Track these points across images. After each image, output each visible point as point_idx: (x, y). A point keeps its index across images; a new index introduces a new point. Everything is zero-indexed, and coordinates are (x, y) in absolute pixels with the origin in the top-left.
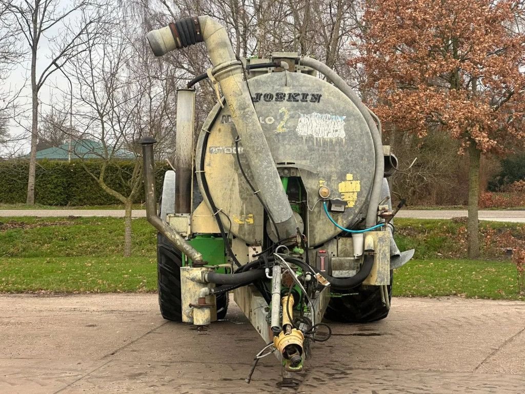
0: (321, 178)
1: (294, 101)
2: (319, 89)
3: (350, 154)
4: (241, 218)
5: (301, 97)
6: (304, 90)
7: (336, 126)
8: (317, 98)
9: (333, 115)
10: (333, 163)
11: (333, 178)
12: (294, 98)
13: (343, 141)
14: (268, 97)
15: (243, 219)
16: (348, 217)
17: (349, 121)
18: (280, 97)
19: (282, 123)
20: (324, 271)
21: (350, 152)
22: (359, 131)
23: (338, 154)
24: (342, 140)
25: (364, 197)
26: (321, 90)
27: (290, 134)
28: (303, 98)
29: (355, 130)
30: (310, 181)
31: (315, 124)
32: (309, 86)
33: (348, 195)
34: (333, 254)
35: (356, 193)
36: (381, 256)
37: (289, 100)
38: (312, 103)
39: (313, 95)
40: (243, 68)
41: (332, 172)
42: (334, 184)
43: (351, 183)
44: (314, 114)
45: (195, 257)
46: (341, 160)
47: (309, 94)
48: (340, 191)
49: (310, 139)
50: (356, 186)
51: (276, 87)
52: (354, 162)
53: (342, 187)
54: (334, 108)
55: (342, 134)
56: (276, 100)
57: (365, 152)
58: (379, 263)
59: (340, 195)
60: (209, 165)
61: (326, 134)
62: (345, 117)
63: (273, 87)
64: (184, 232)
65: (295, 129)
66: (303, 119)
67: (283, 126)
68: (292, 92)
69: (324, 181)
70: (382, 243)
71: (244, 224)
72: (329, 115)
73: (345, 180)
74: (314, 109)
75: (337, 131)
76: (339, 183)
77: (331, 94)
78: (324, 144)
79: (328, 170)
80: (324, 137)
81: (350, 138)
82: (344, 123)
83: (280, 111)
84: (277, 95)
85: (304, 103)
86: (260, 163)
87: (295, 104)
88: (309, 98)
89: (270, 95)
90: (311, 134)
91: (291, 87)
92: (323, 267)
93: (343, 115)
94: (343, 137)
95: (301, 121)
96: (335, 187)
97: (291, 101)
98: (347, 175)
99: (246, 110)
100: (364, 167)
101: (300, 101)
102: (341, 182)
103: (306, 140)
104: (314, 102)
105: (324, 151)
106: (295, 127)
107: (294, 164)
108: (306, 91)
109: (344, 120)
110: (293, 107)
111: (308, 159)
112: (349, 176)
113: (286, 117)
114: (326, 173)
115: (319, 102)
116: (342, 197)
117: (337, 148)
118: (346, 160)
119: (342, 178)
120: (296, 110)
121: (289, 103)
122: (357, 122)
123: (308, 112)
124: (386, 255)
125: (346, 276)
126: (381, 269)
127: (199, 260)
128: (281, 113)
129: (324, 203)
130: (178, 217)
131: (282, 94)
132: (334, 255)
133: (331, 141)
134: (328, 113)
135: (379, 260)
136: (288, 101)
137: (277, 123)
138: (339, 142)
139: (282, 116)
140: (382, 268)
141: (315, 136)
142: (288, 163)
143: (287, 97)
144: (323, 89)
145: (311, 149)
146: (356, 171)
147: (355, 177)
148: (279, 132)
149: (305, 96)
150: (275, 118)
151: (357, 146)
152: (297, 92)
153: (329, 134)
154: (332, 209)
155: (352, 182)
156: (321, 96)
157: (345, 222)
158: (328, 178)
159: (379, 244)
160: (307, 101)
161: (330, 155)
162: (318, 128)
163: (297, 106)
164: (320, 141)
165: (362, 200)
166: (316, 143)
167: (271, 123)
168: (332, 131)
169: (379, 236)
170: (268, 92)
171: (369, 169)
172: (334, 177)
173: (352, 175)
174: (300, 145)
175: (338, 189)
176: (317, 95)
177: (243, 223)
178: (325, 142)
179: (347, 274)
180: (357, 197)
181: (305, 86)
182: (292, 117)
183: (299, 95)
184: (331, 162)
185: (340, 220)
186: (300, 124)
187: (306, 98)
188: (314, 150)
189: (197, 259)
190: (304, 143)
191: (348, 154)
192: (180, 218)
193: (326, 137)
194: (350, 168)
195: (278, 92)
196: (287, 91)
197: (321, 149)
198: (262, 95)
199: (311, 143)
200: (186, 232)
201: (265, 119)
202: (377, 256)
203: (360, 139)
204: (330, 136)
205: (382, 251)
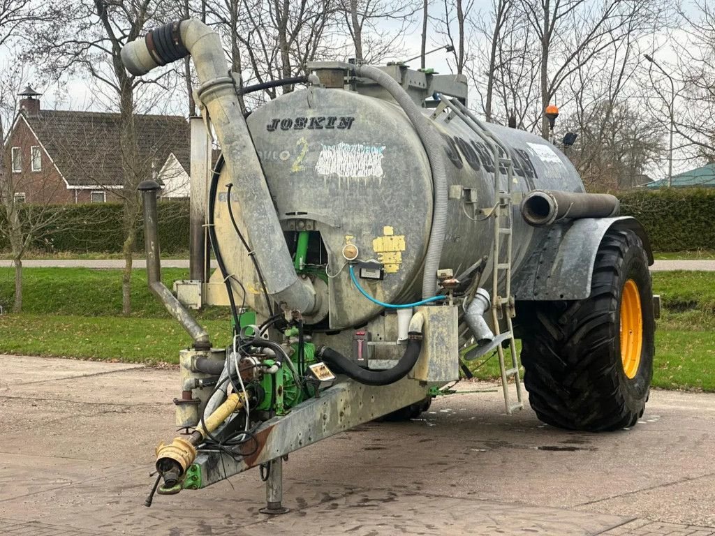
0: (348, 233)
1: (317, 128)
2: (352, 109)
3: (388, 199)
4: (256, 287)
5: (326, 122)
6: (332, 112)
7: (370, 159)
8: (347, 123)
9: (366, 145)
10: (365, 211)
11: (364, 233)
12: (317, 124)
13: (378, 181)
14: (287, 124)
15: (257, 288)
16: (391, 285)
17: (389, 152)
18: (301, 123)
19: (299, 159)
20: (363, 359)
21: (388, 196)
22: (404, 165)
23: (371, 199)
24: (377, 179)
25: (412, 258)
26: (354, 112)
27: (307, 174)
28: (329, 124)
29: (397, 165)
30: (333, 237)
31: (340, 160)
32: (339, 107)
33: (387, 255)
34: (379, 337)
35: (400, 253)
36: (435, 341)
37: (311, 127)
38: (339, 130)
39: (343, 119)
40: (235, 87)
41: (361, 224)
42: (367, 240)
43: (392, 239)
44: (342, 144)
45: (196, 337)
46: (376, 208)
47: (338, 117)
48: (376, 251)
49: (333, 179)
50: (400, 243)
51: (298, 110)
52: (395, 209)
53: (378, 244)
54: (369, 135)
55: (378, 172)
56: (296, 128)
57: (412, 196)
58: (433, 351)
59: (376, 255)
60: (219, 216)
61: (355, 172)
62: (384, 148)
63: (294, 110)
64: (194, 304)
65: (314, 166)
66: (326, 153)
67: (300, 163)
68: (317, 115)
69: (352, 237)
70: (436, 323)
71: (259, 295)
72: (362, 146)
73: (382, 235)
74: (341, 139)
75: (370, 167)
76: (374, 239)
77: (369, 117)
78: (351, 186)
79: (357, 221)
80: (352, 177)
81: (389, 176)
82: (382, 157)
83: (298, 143)
84: (297, 120)
85: (329, 131)
86: (250, 214)
87: (318, 132)
88: (337, 123)
89: (289, 122)
90: (335, 173)
91: (316, 110)
92: (360, 355)
93: (382, 145)
94: (379, 176)
95: (322, 156)
96: (367, 245)
97: (313, 128)
98: (385, 228)
99: (234, 144)
100: (410, 217)
101: (324, 128)
102: (376, 238)
103: (328, 181)
104: (344, 128)
105: (351, 195)
106: (315, 164)
107: (306, 213)
108: (334, 114)
109: (383, 152)
110: (314, 136)
111: (329, 207)
112: (388, 230)
113: (304, 151)
114: (355, 225)
115: (349, 128)
116: (379, 259)
117: (370, 190)
118: (383, 207)
119: (378, 232)
120: (319, 140)
121: (310, 132)
122: (401, 154)
123: (333, 142)
124: (443, 340)
125: (385, 367)
126: (435, 359)
127: (200, 342)
128: (299, 146)
129: (351, 266)
130: (187, 284)
131: (304, 119)
132: (381, 339)
133: (362, 182)
134: (361, 143)
135: (433, 347)
136: (309, 128)
137: (293, 159)
138: (373, 182)
139: (299, 148)
140: (437, 357)
141: (340, 175)
142: (299, 213)
143: (308, 124)
144: (358, 111)
145: (334, 194)
146: (398, 222)
147: (397, 230)
148: (294, 171)
149: (332, 120)
150: (292, 153)
151: (399, 188)
152: (322, 116)
153: (360, 172)
154: (363, 275)
155: (393, 237)
156: (353, 119)
157: (387, 293)
158: (358, 233)
159: (432, 325)
160: (333, 127)
161: (359, 201)
162: (344, 164)
163: (320, 135)
164: (346, 181)
165: (409, 263)
166: (341, 184)
167: (285, 159)
168: (364, 168)
169: (432, 313)
170: (287, 118)
171: (417, 220)
172: (366, 232)
173: (392, 228)
174: (319, 189)
175: (372, 248)
176: (349, 118)
177: (258, 293)
178: (353, 183)
179: (387, 365)
180: (402, 258)
181: (336, 107)
182: (311, 150)
183: (324, 119)
184: (361, 210)
185: (379, 290)
186: (321, 159)
187: (333, 124)
188: (337, 195)
189: (198, 340)
190: (325, 186)
191: (386, 198)
192: (190, 286)
193: (354, 176)
194: (389, 218)
195: (298, 116)
196: (310, 114)
197: (347, 193)
198: (279, 121)
199: (334, 185)
200: (197, 305)
201: (279, 154)
202: (429, 341)
203: (405, 177)
204: (360, 175)
205: (436, 334)
